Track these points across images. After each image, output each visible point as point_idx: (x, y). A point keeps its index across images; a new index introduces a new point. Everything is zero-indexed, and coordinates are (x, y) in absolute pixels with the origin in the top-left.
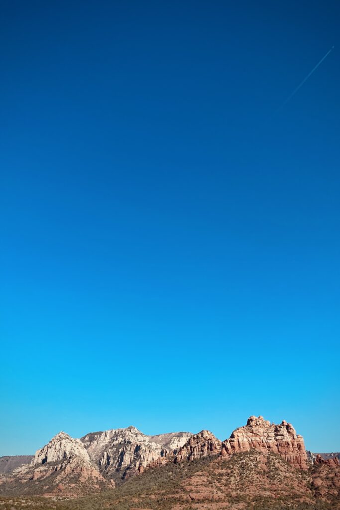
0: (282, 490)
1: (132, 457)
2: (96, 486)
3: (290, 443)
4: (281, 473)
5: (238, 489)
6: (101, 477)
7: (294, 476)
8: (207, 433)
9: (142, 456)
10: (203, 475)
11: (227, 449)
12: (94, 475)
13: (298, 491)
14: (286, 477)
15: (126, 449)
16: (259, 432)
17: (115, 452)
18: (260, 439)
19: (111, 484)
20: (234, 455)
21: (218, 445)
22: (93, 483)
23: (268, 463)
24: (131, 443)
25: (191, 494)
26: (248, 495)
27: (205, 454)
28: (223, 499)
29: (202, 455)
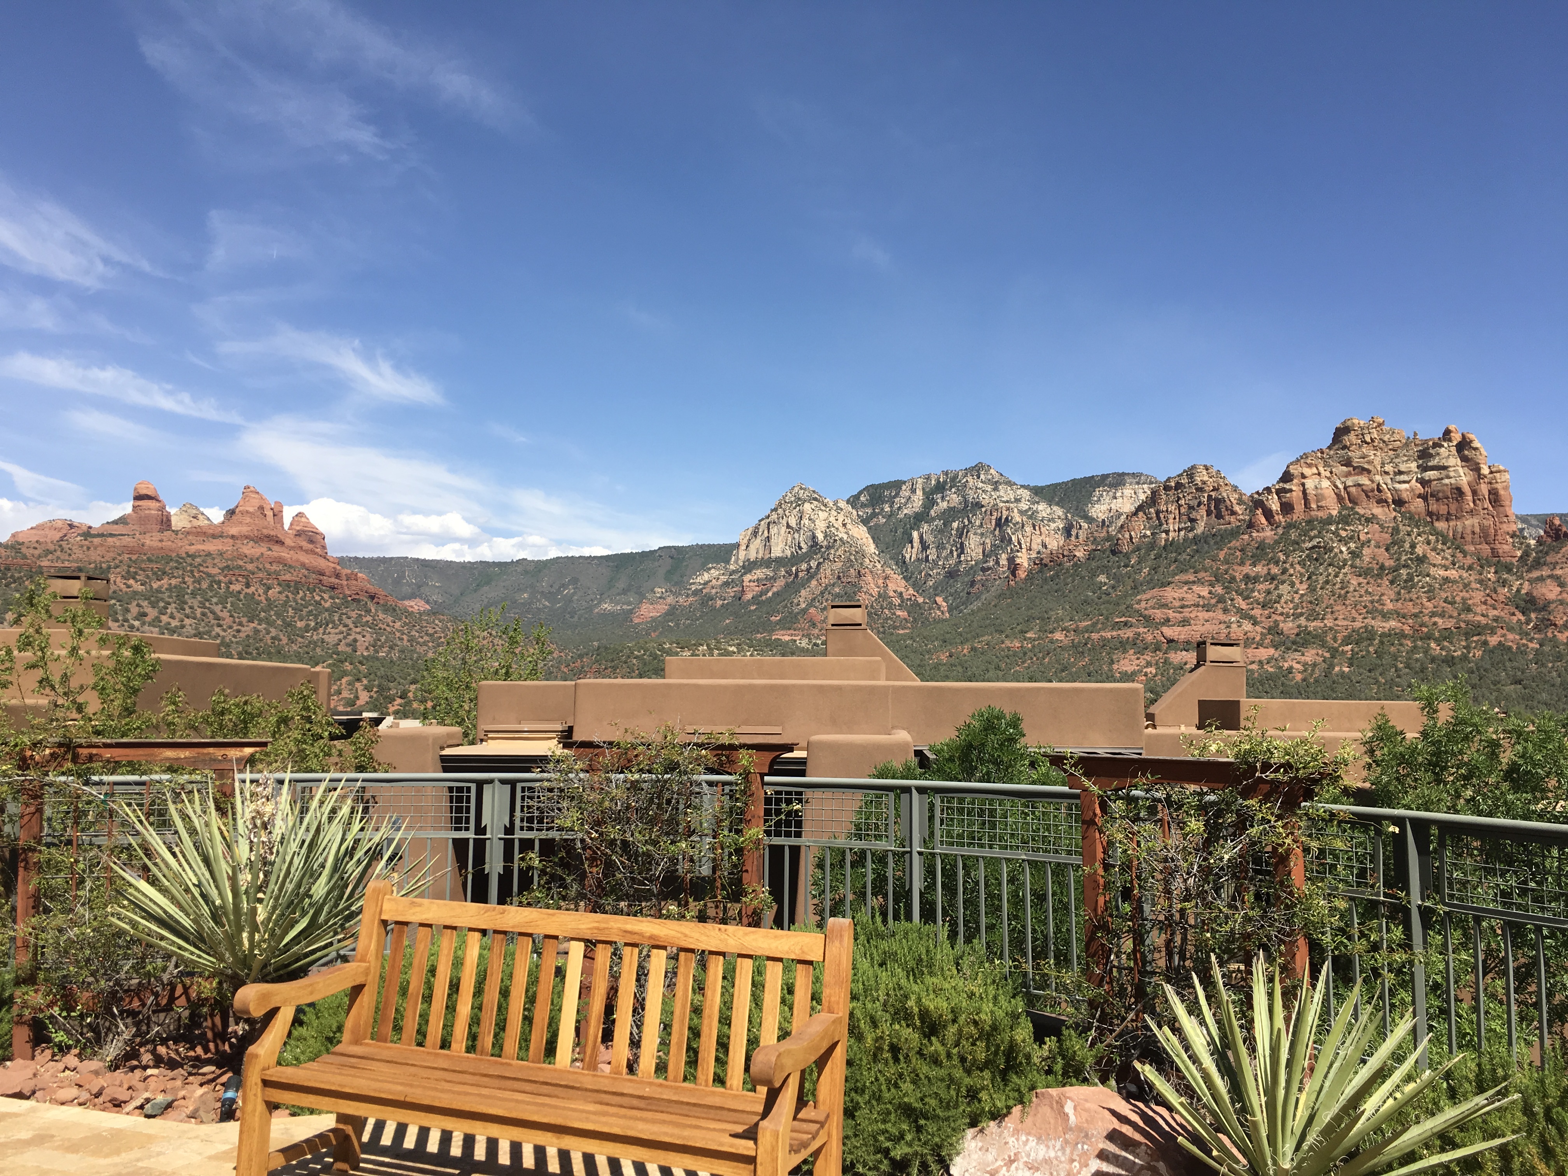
0: (1433, 614)
1: (988, 541)
2: (899, 613)
3: (1467, 489)
4: (1432, 571)
5: (1302, 614)
6: (911, 591)
7: (1472, 578)
8: (1205, 472)
9: (1014, 538)
10: (1200, 582)
11: (1268, 514)
12: (891, 586)
13: (1483, 615)
14: (1446, 580)
15: (970, 522)
16: (1369, 462)
17: (941, 531)
18: (1373, 481)
19: (939, 609)
20: (1290, 526)
21: (1240, 502)
22: (891, 606)
23: (1394, 544)
24: (983, 506)
25: (1165, 630)
26: (1331, 629)
27: (1200, 528)
28: (1258, 638)
29: (1192, 529)
